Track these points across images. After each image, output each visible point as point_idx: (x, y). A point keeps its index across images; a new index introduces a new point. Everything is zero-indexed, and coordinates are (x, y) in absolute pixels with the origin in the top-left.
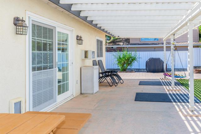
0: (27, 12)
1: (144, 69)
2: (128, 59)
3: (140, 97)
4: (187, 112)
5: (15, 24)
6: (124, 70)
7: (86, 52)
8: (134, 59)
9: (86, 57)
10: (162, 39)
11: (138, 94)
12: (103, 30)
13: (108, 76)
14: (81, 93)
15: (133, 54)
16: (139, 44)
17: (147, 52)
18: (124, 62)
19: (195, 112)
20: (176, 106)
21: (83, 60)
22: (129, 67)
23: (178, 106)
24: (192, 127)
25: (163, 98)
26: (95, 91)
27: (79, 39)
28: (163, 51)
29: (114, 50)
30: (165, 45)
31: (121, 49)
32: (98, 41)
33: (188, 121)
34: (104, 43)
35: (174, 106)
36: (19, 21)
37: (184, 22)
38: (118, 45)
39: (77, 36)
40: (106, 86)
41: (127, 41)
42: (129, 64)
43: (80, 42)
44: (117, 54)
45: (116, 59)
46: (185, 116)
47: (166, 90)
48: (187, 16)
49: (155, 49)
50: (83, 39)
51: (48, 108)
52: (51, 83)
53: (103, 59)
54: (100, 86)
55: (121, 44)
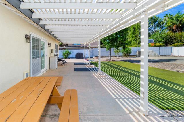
0: (30, 32)
1: (74, 58)
2: (68, 53)
3: (76, 70)
4: (98, 75)
5: (26, 38)
6: (66, 58)
7: (52, 50)
8: (70, 53)
9: (52, 52)
10: (84, 44)
11: (75, 69)
12: (58, 39)
13: (61, 61)
14: (50, 69)
15: (70, 51)
16: (72, 47)
17: (76, 50)
18: (66, 55)
19: (101, 75)
20: (92, 73)
21: (51, 54)
22: (68, 57)
23: (93, 73)
24: (101, 81)
25: (86, 70)
26: (56, 68)
27: (49, 44)
28: (84, 49)
29: (61, 49)
30: (85, 47)
31: (64, 49)
32: (56, 45)
33: (99, 79)
34: (58, 46)
35: (91, 73)
36: (27, 36)
37: (97, 37)
38: (63, 47)
39: (49, 43)
40: (60, 65)
41: (67, 45)
42: (68, 55)
43: (50, 45)
44: (63, 51)
45: (62, 53)
46: (97, 77)
47: (87, 66)
48: (98, 35)
49: (79, 49)
50: (51, 44)
51: (39, 75)
52: (38, 64)
53: (58, 53)
54: (58, 65)
55: (64, 46)
